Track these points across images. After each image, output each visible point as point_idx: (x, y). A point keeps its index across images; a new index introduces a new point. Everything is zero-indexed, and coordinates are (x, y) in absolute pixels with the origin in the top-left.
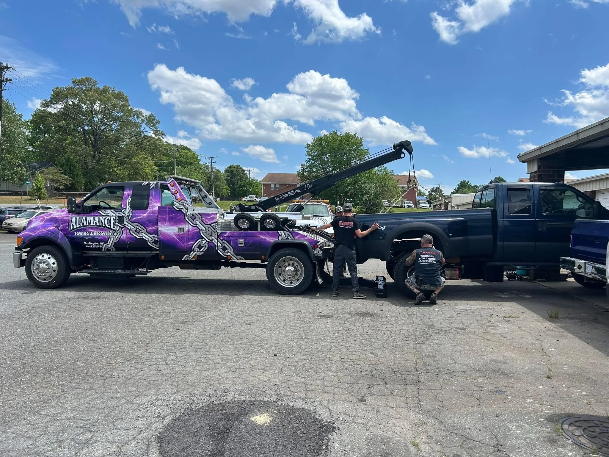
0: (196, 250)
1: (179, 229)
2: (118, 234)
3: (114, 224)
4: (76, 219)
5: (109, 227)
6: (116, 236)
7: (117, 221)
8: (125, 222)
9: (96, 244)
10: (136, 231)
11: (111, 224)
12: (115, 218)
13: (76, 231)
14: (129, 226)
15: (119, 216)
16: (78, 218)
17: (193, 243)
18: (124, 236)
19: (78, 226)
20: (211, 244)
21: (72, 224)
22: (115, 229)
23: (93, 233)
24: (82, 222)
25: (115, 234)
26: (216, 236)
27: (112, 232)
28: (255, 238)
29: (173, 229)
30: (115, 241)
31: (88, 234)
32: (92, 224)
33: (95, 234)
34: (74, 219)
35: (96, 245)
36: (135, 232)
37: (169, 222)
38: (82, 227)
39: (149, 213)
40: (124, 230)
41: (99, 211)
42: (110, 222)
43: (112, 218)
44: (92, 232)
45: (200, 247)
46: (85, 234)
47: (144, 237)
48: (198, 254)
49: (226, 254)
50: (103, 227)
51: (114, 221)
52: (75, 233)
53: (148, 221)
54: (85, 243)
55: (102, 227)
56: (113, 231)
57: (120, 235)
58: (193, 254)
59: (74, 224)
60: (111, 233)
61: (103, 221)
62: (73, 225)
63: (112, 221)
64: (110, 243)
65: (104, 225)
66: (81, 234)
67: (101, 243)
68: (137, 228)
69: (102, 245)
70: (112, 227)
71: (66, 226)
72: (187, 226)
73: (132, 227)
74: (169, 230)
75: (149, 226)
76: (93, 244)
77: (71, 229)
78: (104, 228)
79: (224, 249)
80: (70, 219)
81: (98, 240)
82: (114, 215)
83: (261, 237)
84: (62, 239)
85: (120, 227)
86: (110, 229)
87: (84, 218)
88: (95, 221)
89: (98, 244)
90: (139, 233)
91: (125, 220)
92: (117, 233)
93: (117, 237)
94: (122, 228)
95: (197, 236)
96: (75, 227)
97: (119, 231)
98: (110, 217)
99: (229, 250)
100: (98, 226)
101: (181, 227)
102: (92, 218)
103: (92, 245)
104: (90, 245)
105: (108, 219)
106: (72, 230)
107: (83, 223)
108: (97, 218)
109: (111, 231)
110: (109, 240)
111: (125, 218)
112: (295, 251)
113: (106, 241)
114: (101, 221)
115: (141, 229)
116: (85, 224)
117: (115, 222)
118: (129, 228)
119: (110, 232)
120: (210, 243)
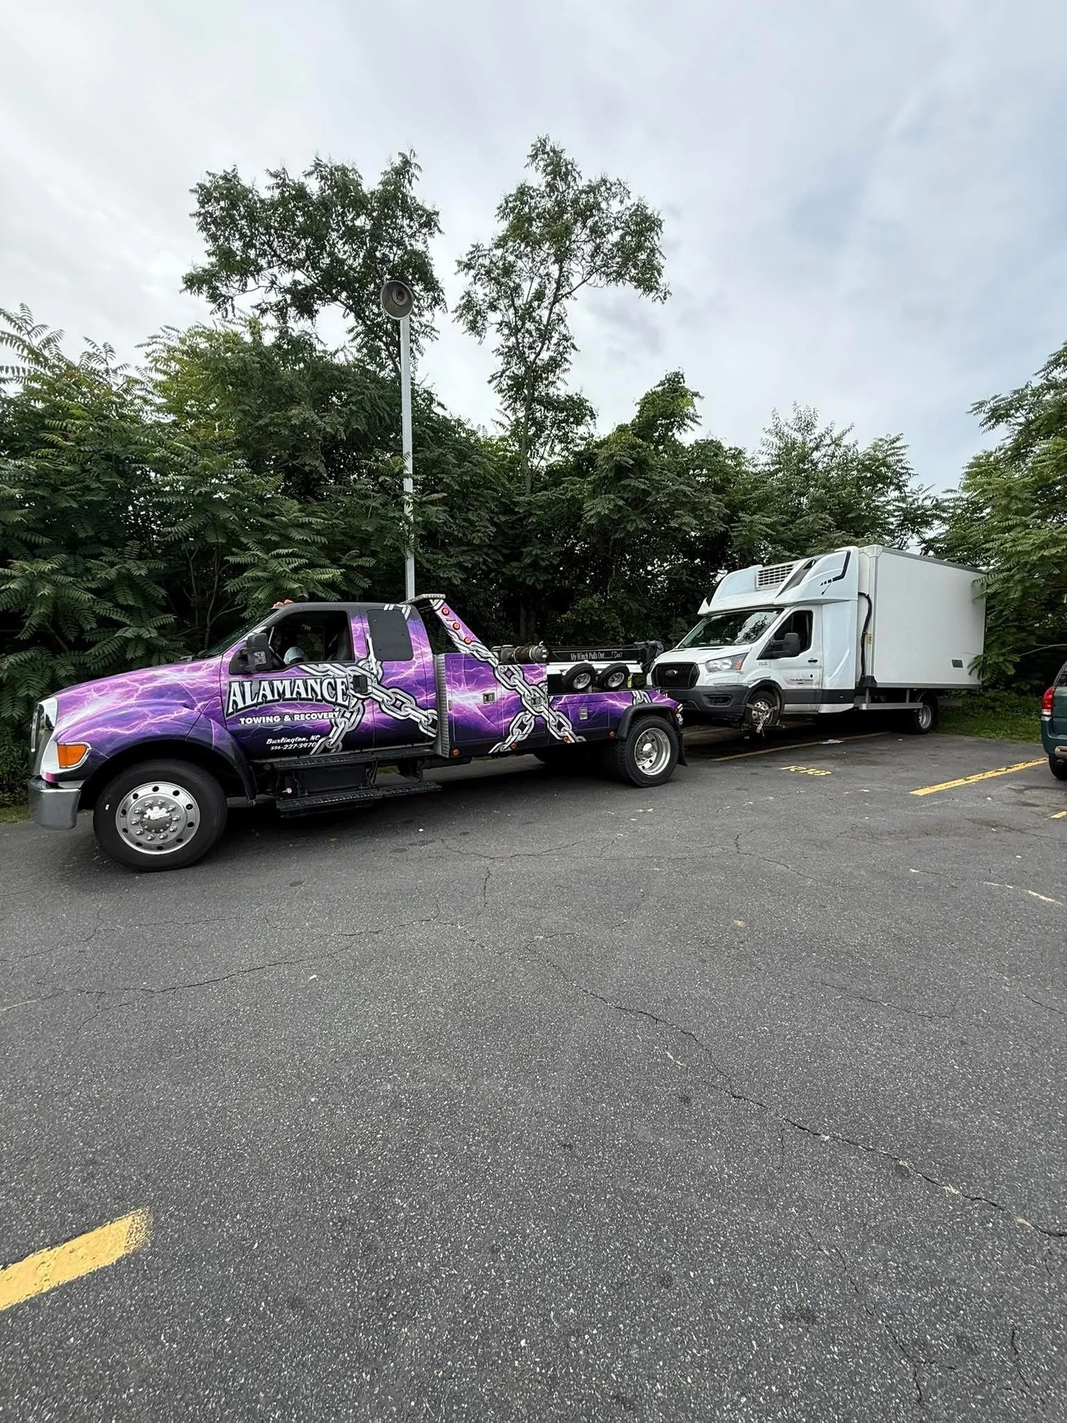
0: (516, 731)
1: (485, 695)
2: (355, 714)
3: (344, 694)
4: (242, 685)
5: (334, 700)
6: (349, 719)
7: (351, 686)
8: (369, 688)
9: (300, 739)
10: (393, 705)
11: (336, 694)
12: (345, 680)
13: (245, 715)
14: (378, 695)
15: (355, 676)
16: (247, 685)
17: (510, 719)
18: (368, 718)
19: (249, 702)
20: (539, 718)
21: (232, 698)
22: (346, 703)
23: (292, 716)
24: (261, 692)
25: (348, 715)
26: (547, 705)
27: (340, 711)
28: (602, 705)
29: (474, 697)
30: (347, 730)
31: (277, 719)
32: (288, 695)
33: (296, 718)
34: (235, 686)
35: (299, 743)
36: (392, 708)
37: (467, 684)
38: (261, 703)
39: (418, 667)
40: (368, 705)
41: (302, 667)
42: (335, 689)
43: (339, 681)
44: (288, 714)
45: (522, 727)
46: (269, 719)
47: (411, 717)
48: (519, 739)
49: (561, 734)
50: (317, 700)
51: (344, 687)
52: (242, 720)
53: (419, 683)
54: (269, 741)
55: (314, 702)
56: (343, 709)
57: (359, 717)
58: (510, 740)
59: (239, 699)
60: (336, 714)
61: (317, 689)
62: (235, 702)
63: (340, 688)
64: (335, 735)
65: (319, 697)
66: (257, 720)
67: (313, 738)
68: (397, 699)
69: (312, 741)
70: (340, 701)
71: (216, 705)
72: (499, 689)
73: (386, 698)
74: (468, 698)
75: (421, 694)
76: (293, 740)
77: (231, 710)
78: (318, 703)
79: (560, 726)
80: (227, 688)
81: (306, 733)
82: (343, 674)
83: (610, 701)
84: (220, 738)
85: (359, 699)
86: (336, 704)
87: (265, 684)
88: (296, 689)
89: (304, 739)
90: (400, 709)
91: (369, 683)
92: (352, 713)
93: (352, 720)
94: (364, 700)
95: (517, 706)
96: (241, 705)
97: (356, 708)
98: (334, 678)
99: (567, 728)
100: (304, 699)
101: (488, 691)
102: (287, 683)
103: (289, 743)
104: (282, 745)
105: (330, 683)
106: (232, 713)
107: (264, 696)
108: (299, 682)
109: (337, 709)
110: (335, 728)
111: (369, 680)
112: (658, 720)
113: (324, 732)
114: (313, 689)
115: (404, 700)
116: (270, 697)
117: (347, 689)
118: (380, 700)
119: (334, 710)
120: (539, 716)
